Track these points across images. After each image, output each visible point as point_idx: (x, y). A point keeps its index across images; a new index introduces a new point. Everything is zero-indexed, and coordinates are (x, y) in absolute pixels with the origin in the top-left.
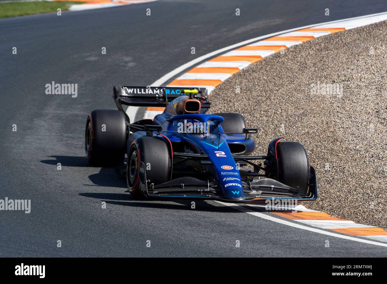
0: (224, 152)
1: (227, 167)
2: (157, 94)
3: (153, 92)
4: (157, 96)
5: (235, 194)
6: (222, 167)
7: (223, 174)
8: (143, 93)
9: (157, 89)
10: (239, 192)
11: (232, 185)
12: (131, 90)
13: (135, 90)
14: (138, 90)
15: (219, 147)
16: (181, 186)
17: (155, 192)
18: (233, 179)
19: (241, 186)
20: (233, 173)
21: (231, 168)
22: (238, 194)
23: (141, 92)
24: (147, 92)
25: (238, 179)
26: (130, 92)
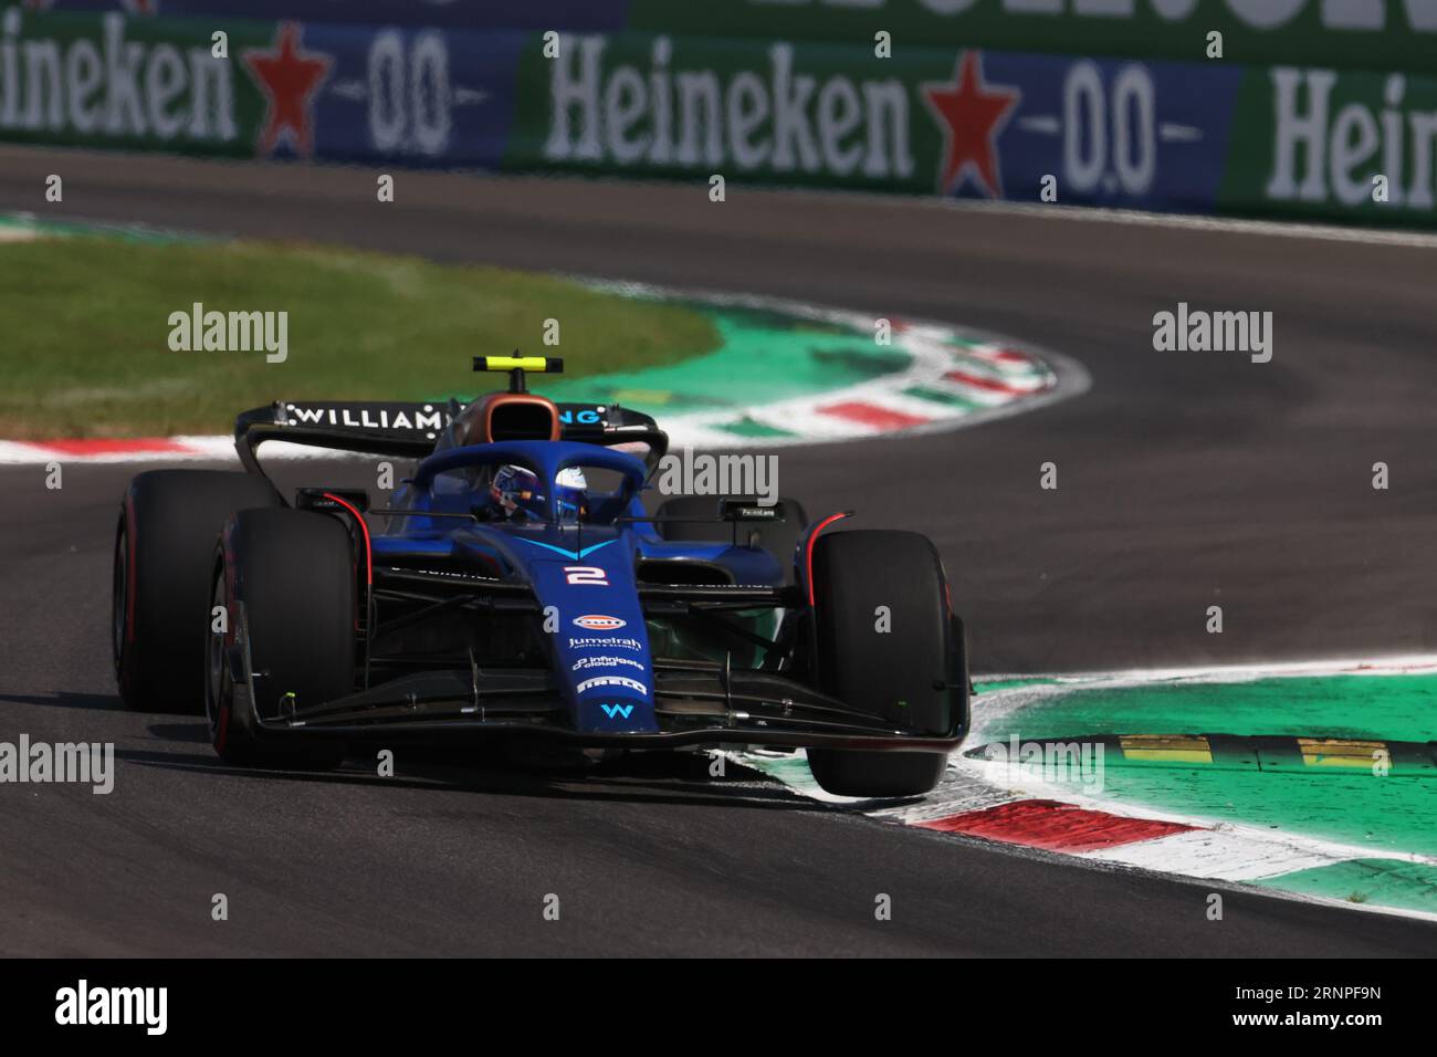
0: (602, 568)
1: (599, 621)
2: (431, 429)
3: (413, 420)
4: (431, 436)
5: (612, 715)
6: (576, 622)
7: (575, 645)
8: (366, 423)
9: (428, 408)
10: (629, 708)
11: (604, 683)
12: (315, 412)
13: (332, 413)
14: (346, 414)
15: (584, 553)
16: (408, 703)
17: (295, 724)
18: (614, 662)
19: (644, 691)
20: (618, 641)
21: (616, 623)
22: (626, 716)
23: (361, 421)
24: (385, 424)
25: (635, 663)
26: (310, 419)
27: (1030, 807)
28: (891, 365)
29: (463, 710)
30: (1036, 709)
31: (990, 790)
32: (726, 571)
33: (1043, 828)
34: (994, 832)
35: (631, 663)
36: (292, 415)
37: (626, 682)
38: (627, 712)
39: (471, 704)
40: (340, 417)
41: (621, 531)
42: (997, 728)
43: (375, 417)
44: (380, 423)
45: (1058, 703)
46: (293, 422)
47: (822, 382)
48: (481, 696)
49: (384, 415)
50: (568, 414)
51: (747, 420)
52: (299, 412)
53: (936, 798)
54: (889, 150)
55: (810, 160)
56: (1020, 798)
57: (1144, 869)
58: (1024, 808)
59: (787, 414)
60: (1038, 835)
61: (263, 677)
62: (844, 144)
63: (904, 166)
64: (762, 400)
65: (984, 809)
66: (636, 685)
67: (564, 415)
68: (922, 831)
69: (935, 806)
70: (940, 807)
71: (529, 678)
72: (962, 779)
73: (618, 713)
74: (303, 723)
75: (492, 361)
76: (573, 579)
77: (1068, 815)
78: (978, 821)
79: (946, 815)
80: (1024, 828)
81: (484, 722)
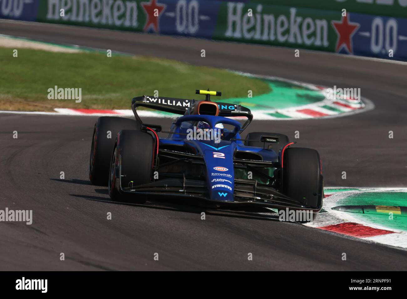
0: (223, 153)
1: (221, 169)
2: (187, 107)
3: (182, 104)
4: (187, 109)
6: (214, 168)
7: (213, 175)
9: (187, 101)
10: (226, 194)
11: (220, 186)
12: (155, 99)
13: (160, 100)
14: (163, 100)
15: (219, 148)
16: (165, 187)
17: (132, 190)
18: (224, 180)
19: (231, 189)
20: (225, 175)
21: (225, 169)
22: (225, 196)
23: (167, 103)
24: (174, 104)
25: (229, 181)
26: (153, 101)
27: (349, 225)
28: (319, 99)
29: (180, 191)
30: (353, 197)
31: (338, 219)
32: (261, 156)
33: (352, 230)
34: (338, 231)
35: (228, 181)
36: (148, 99)
37: (226, 186)
38: (225, 195)
39: (182, 189)
40: (161, 101)
41: (232, 143)
42: (341, 202)
43: (171, 102)
44: (173, 104)
45: (359, 196)
46: (148, 102)
47: (299, 103)
48: (185, 187)
49: (174, 102)
50: (226, 106)
51: (277, 112)
52: (150, 99)
53: (322, 220)
54: (322, 39)
55: (300, 41)
56: (346, 222)
57: (380, 243)
58: (347, 225)
59: (288, 111)
60: (351, 232)
61: (124, 177)
62: (309, 37)
63: (326, 43)
64: (282, 107)
65: (336, 224)
66: (229, 187)
67: (225, 107)
68: (318, 230)
69: (322, 223)
70: (324, 223)
71: (199, 183)
72: (330, 216)
73: (223, 195)
74: (135, 190)
75: (201, 92)
76: (215, 156)
77: (359, 227)
78: (334, 228)
79: (325, 226)
80: (347, 230)
81: (185, 195)
